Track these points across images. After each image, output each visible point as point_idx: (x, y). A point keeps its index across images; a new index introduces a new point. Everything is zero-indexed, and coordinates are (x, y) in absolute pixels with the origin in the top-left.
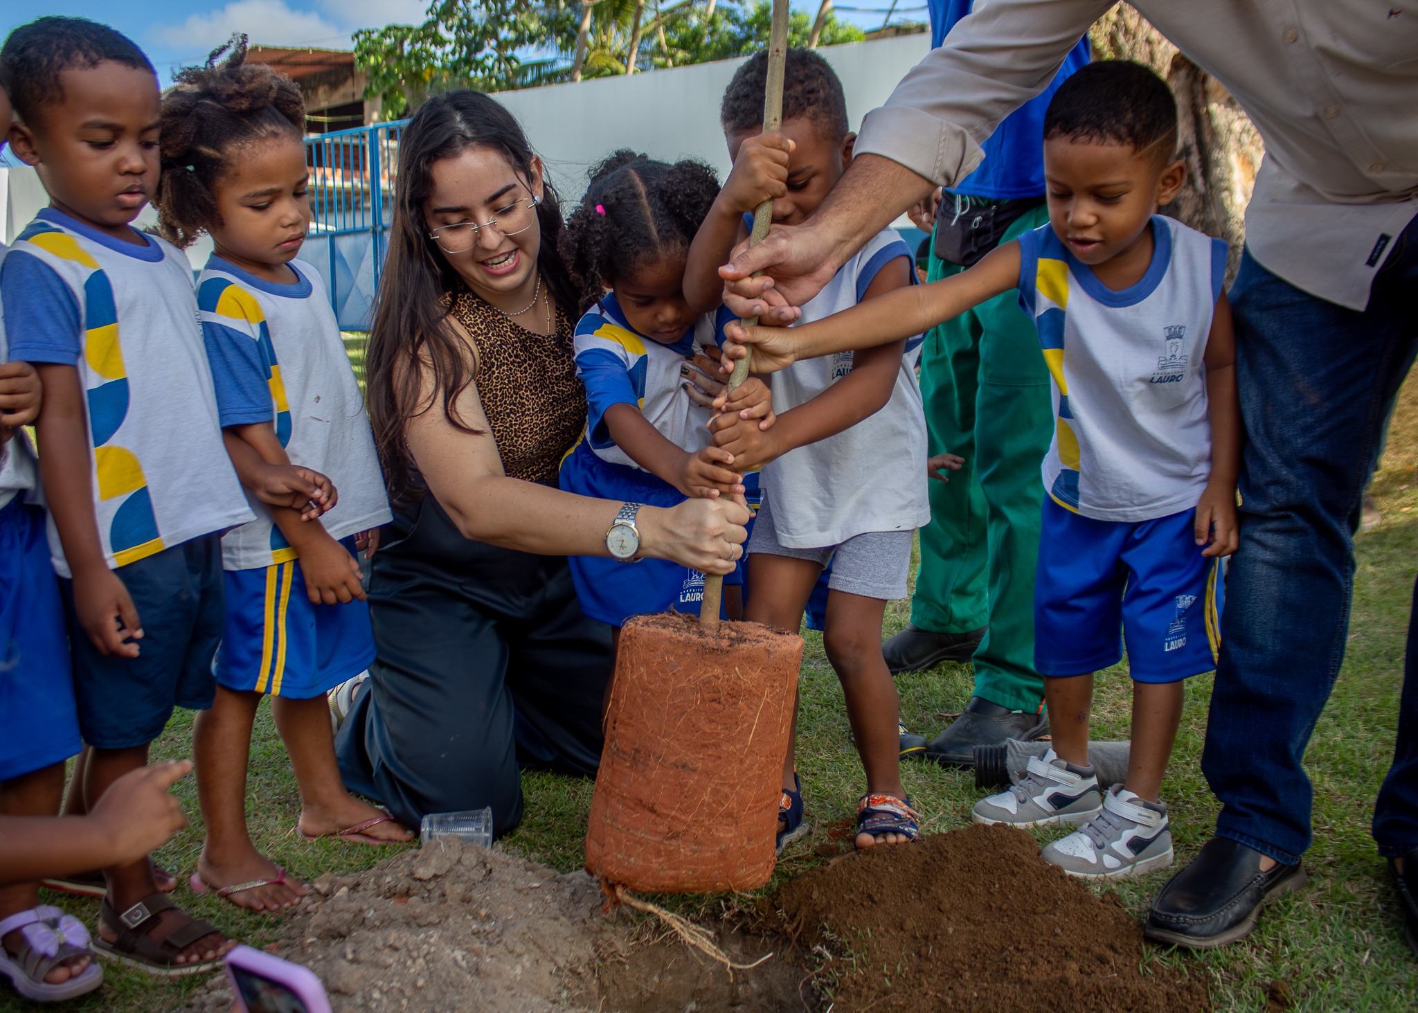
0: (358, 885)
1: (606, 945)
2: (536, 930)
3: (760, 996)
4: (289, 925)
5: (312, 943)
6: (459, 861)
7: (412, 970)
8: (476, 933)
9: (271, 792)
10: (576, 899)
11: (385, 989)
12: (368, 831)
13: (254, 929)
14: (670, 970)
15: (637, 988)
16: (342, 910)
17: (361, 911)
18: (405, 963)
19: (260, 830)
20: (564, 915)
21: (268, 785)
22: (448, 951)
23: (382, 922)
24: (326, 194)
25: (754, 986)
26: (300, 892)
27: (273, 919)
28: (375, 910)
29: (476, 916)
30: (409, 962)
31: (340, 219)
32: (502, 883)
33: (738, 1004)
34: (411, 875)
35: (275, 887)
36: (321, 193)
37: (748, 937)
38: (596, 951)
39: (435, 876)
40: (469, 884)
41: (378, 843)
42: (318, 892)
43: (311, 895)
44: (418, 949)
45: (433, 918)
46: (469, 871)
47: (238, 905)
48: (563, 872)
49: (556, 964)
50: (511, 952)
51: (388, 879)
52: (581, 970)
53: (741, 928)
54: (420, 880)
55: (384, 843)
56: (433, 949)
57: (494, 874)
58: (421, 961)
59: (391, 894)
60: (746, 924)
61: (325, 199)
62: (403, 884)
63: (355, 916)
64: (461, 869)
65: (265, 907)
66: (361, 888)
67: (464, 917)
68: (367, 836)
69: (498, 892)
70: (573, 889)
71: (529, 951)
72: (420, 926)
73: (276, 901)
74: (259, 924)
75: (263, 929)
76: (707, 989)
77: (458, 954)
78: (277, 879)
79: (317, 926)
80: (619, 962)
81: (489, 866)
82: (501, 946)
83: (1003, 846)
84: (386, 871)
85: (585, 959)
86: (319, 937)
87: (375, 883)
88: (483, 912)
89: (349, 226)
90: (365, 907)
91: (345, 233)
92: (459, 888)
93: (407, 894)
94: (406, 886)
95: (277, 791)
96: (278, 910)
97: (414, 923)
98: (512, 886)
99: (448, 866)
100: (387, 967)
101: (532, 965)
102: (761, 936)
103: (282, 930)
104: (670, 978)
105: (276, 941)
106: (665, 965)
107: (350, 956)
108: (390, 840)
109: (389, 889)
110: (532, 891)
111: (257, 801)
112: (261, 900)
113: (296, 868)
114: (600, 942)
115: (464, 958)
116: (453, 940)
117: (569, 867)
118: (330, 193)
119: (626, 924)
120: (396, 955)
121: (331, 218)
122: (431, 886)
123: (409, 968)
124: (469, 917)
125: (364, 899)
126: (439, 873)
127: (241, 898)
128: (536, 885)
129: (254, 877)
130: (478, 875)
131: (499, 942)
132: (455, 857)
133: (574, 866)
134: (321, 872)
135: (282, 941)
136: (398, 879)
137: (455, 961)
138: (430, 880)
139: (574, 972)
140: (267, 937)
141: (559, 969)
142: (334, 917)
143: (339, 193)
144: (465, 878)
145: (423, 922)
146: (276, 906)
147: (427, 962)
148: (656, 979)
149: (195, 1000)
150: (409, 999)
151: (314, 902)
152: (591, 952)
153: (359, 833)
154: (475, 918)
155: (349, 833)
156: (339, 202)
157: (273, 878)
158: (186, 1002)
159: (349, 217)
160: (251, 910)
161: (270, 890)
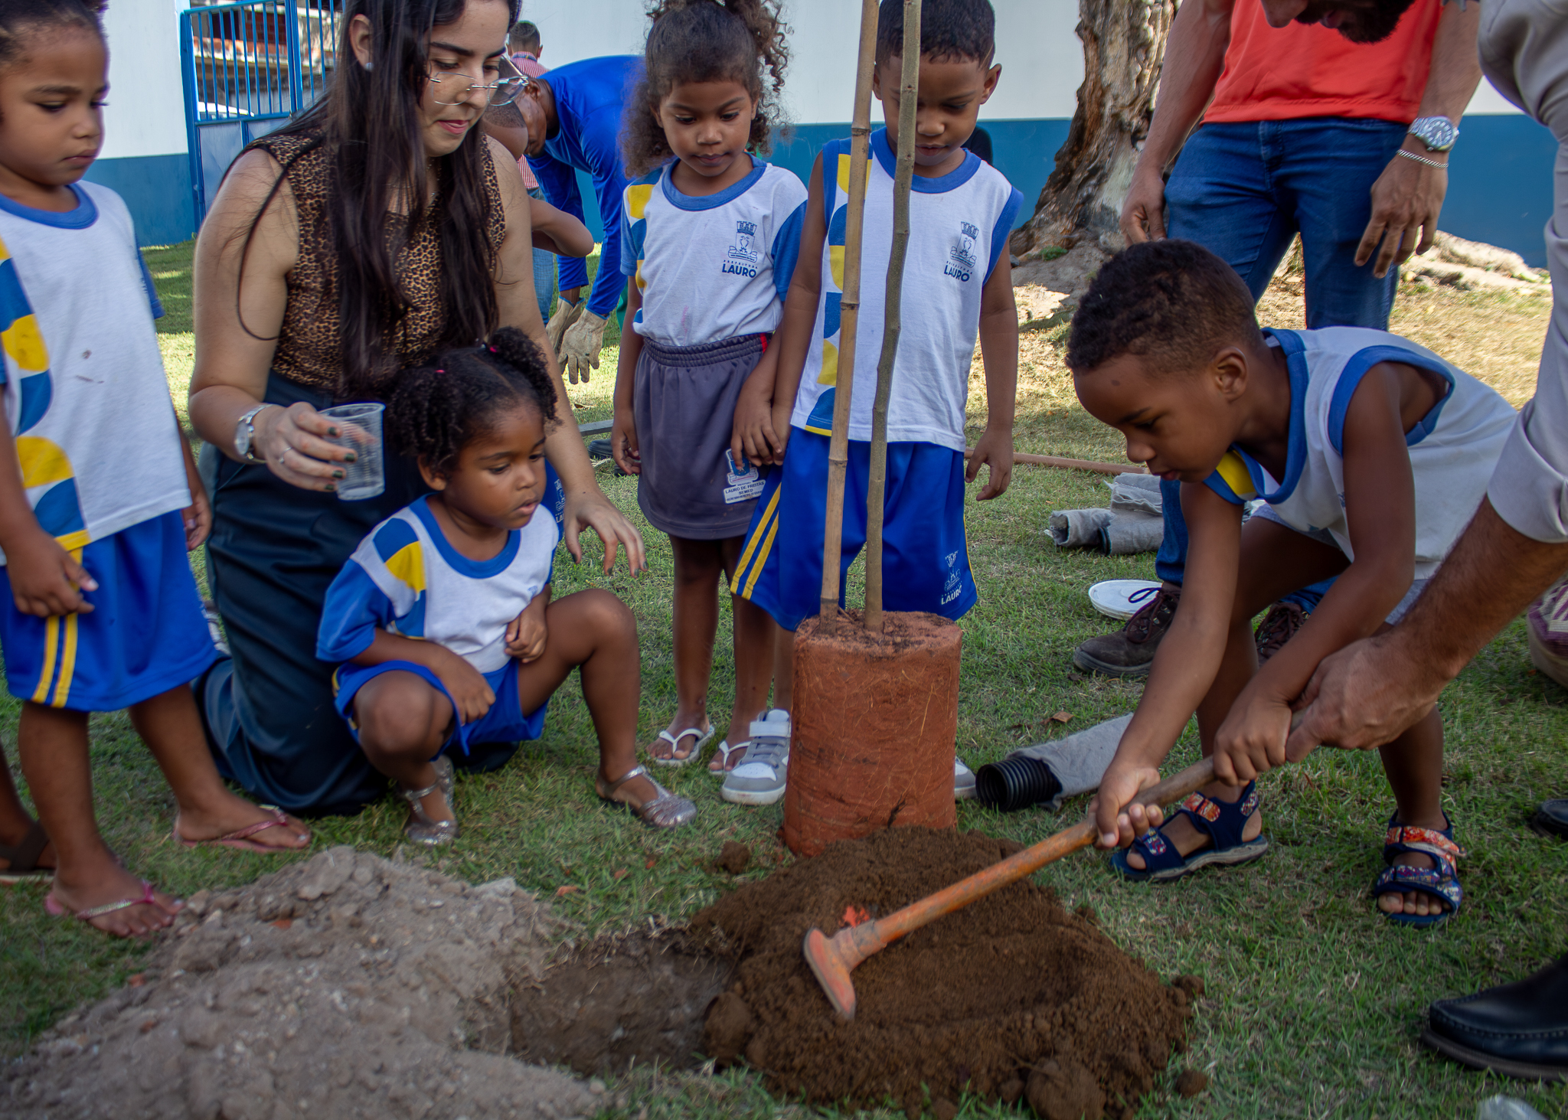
0: (235, 905)
1: (518, 970)
2: (437, 957)
3: (693, 1021)
4: (158, 952)
5: (178, 978)
6: (351, 877)
7: (283, 1017)
8: (365, 965)
9: (147, 791)
10: (485, 916)
11: (250, 1040)
12: (255, 836)
13: (118, 956)
14: (593, 994)
15: (554, 1014)
16: (212, 939)
17: (235, 939)
18: (273, 1008)
19: (131, 836)
20: (470, 937)
21: (144, 781)
22: (325, 993)
23: (257, 953)
24: (236, 70)
25: (688, 1010)
26: (171, 910)
27: (139, 944)
28: (252, 938)
29: (365, 942)
30: (279, 1008)
31: (254, 101)
32: (399, 903)
33: (671, 1030)
34: (295, 894)
35: (141, 907)
36: (230, 69)
37: (681, 957)
38: (507, 977)
39: (323, 896)
40: (362, 903)
41: (265, 850)
42: (191, 912)
43: (184, 915)
44: (290, 991)
45: (316, 948)
46: (363, 887)
47: (100, 930)
48: (474, 884)
49: (458, 994)
50: (405, 985)
51: (269, 899)
52: (488, 999)
53: (672, 947)
54: (306, 900)
55: (270, 850)
56: (307, 992)
57: (391, 891)
58: (292, 1007)
59: (271, 916)
60: (677, 943)
61: (236, 77)
62: (285, 905)
63: (228, 945)
64: (353, 886)
65: (131, 931)
66: (239, 909)
67: (352, 946)
68: (254, 842)
69: (393, 914)
70: (481, 907)
71: (426, 982)
72: (300, 957)
73: (142, 923)
74: (124, 950)
75: (127, 957)
76: (635, 1014)
77: (337, 996)
78: (143, 898)
79: (184, 958)
80: (534, 988)
81: (386, 882)
82: (393, 978)
83: (965, 856)
84: (268, 889)
85: (494, 987)
86: (187, 970)
87: (255, 903)
88: (374, 939)
89: (265, 110)
90: (240, 934)
91: (261, 119)
92: (348, 911)
93: (291, 915)
94: (289, 907)
95: (154, 788)
96: (147, 933)
97: (292, 953)
98: (409, 906)
99: (337, 882)
100: (253, 1014)
101: (430, 998)
102: (694, 956)
103: (150, 957)
104: (592, 1003)
105: (140, 971)
106: (586, 989)
107: (210, 1003)
108: (281, 846)
109: (271, 911)
110: (433, 912)
111: (129, 802)
112: (126, 924)
113: (169, 883)
114: (511, 966)
115: (344, 998)
116: (335, 977)
117: (482, 877)
118: (241, 69)
119: (541, 945)
120: (263, 1000)
121: (243, 100)
122: (319, 905)
123: (279, 1015)
124: (358, 946)
125: (238, 924)
126: (328, 891)
127: (102, 922)
128: (438, 903)
129: (116, 898)
130: (372, 892)
131: (391, 974)
132: (347, 872)
133: (487, 877)
134: (198, 888)
135: (148, 972)
136: (280, 899)
137: (332, 1003)
138: (316, 900)
139: (480, 1001)
140: (133, 966)
141: (462, 1000)
142: (204, 947)
143: (252, 70)
144: (358, 897)
145: (303, 952)
146: (143, 929)
147: (300, 1007)
148: (577, 1004)
149: (41, 1047)
150: (278, 1051)
151: (188, 924)
152: (501, 978)
153: (245, 838)
154: (364, 946)
155: (233, 839)
156: (252, 82)
157: (138, 895)
158: (32, 1047)
159: (265, 100)
160: (114, 935)
161: (135, 911)
